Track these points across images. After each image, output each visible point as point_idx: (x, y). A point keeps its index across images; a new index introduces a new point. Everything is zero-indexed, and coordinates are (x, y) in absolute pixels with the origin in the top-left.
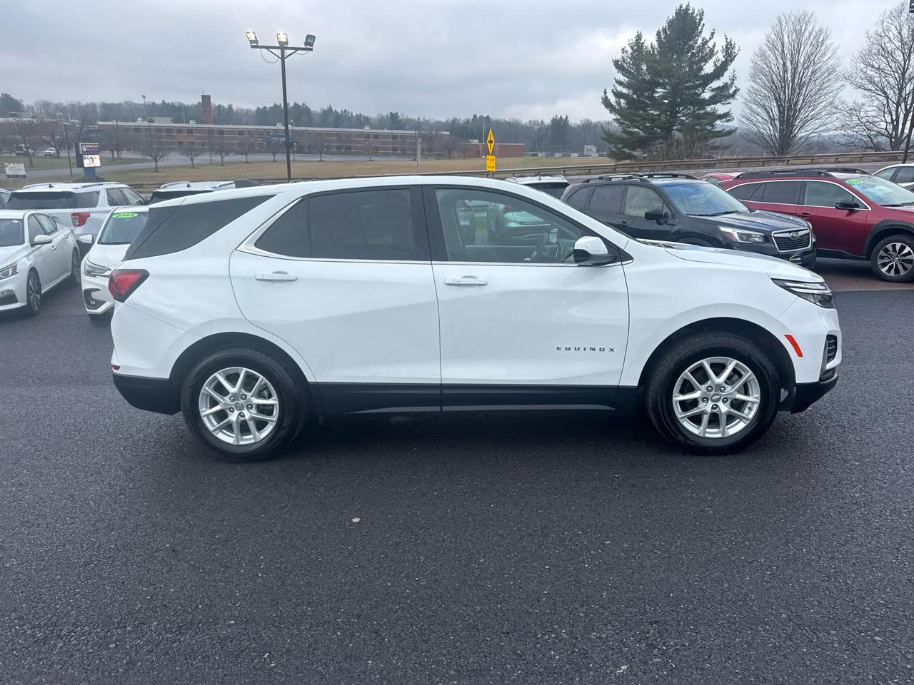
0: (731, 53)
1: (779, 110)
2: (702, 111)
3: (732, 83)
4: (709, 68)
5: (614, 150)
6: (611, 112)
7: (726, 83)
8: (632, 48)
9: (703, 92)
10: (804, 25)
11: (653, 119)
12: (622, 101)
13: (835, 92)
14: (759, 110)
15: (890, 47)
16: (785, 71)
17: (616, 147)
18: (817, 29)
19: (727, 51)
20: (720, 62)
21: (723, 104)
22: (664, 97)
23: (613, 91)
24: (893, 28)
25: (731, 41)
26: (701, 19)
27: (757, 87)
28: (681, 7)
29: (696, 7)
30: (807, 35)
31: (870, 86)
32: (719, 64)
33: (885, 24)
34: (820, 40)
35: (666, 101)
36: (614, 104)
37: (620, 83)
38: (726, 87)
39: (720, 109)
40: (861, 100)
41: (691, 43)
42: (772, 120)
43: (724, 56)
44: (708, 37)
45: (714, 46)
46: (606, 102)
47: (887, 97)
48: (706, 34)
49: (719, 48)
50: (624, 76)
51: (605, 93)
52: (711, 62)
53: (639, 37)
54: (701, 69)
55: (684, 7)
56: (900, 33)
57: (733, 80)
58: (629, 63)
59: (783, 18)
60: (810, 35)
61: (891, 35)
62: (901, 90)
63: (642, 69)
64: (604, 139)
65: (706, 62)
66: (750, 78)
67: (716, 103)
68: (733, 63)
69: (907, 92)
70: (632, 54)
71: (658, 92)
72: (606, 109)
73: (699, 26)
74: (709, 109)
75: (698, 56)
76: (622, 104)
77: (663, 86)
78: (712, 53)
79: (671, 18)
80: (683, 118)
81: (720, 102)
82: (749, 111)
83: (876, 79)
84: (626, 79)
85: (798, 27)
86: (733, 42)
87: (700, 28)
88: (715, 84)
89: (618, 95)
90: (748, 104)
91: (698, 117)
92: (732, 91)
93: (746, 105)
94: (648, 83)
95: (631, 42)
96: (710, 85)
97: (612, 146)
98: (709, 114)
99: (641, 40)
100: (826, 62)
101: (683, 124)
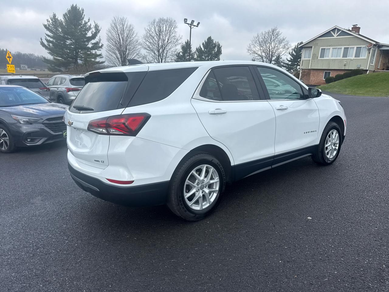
0: (98, 29)
1: (120, 54)
2: (89, 53)
3: (100, 42)
4: (89, 34)
5: (50, 67)
6: (46, 49)
7: (98, 42)
8: (52, 20)
9: (88, 44)
10: (124, 22)
11: (68, 54)
12: (51, 44)
13: (139, 50)
14: (112, 54)
15: (153, 35)
16: (120, 40)
17: (52, 66)
18: (129, 24)
19: (96, 28)
21: (98, 50)
22: (71, 44)
23: (45, 39)
24: (153, 28)
25: (97, 24)
26: (83, 12)
27: (110, 44)
28: (73, 5)
29: (80, 7)
30: (125, 26)
31: (148, 49)
32: (93, 33)
33: (150, 26)
34: (131, 28)
35: (73, 47)
36: (47, 45)
37: (49, 36)
38: (97, 43)
39: (98, 53)
40: (146, 54)
41: (80, 22)
42: (118, 58)
43: (95, 30)
44: (87, 21)
45: (91, 25)
46: (43, 44)
47: (155, 53)
48: (86, 19)
50: (50, 33)
51: (42, 40)
52: (90, 32)
53: (55, 16)
54: (86, 34)
55: (74, 6)
56: (155, 30)
57: (100, 40)
58: (51, 27)
59: (116, 18)
60: (127, 26)
61: (152, 30)
62: (159, 51)
63: (59, 31)
64: (44, 62)
65: (88, 32)
66: (106, 41)
67: (95, 50)
68: (99, 33)
69: (161, 52)
70: (52, 23)
71: (67, 42)
72: (43, 47)
73: (82, 15)
74: (94, 52)
75: (84, 28)
76: (51, 46)
77: (70, 39)
78: (90, 28)
79: (69, 9)
80: (81, 55)
81: (97, 49)
83: (151, 46)
84: (52, 35)
85: (122, 23)
86: (98, 24)
87: (83, 16)
88: (93, 41)
90: (108, 51)
91: (89, 55)
92: (100, 45)
93: (107, 51)
94: (63, 37)
95: (51, 17)
96: (91, 42)
97: (49, 65)
98: (93, 54)
99: (56, 17)
100: (134, 38)
101: (82, 57)
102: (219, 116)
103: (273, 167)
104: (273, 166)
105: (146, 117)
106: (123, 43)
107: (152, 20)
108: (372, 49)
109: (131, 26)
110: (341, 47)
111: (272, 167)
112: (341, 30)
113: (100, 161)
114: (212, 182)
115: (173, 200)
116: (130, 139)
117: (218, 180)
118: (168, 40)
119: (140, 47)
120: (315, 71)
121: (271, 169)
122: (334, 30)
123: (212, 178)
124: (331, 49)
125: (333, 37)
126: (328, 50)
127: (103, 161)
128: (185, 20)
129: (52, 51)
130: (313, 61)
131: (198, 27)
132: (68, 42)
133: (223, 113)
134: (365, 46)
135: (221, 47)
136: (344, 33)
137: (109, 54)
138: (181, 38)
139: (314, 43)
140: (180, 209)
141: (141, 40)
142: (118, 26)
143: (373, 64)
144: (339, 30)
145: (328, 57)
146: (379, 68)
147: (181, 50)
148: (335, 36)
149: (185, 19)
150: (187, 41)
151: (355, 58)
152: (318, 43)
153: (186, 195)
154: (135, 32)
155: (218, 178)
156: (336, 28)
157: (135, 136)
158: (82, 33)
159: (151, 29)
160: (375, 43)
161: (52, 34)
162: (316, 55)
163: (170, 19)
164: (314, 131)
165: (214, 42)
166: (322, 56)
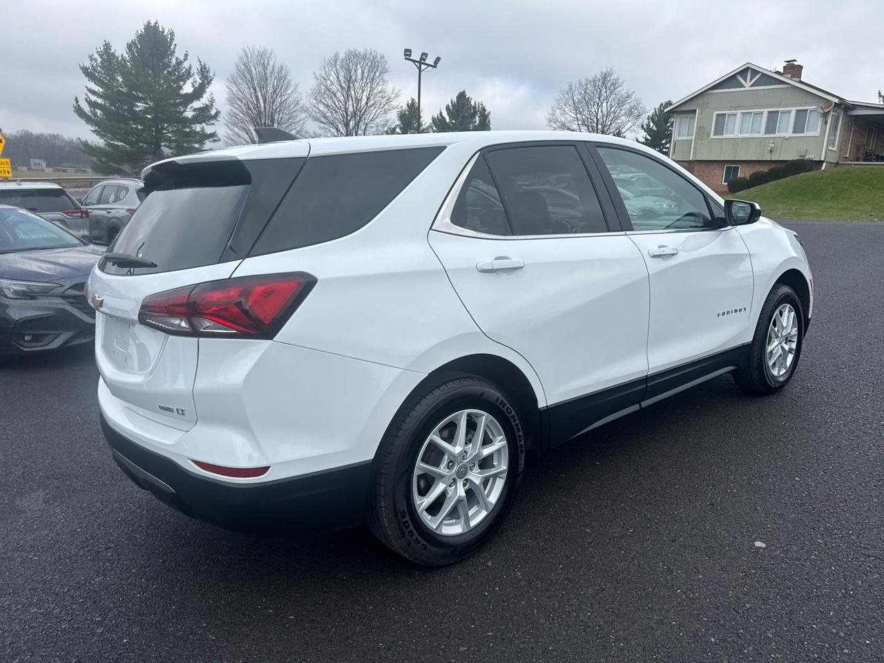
0: (206, 78)
2: (188, 130)
3: (212, 105)
4: (188, 88)
5: (98, 163)
6: (87, 123)
7: (207, 106)
8: (101, 56)
9: (185, 111)
10: (266, 60)
11: (138, 134)
12: (99, 112)
13: (302, 122)
14: (240, 132)
15: (334, 88)
16: (257, 100)
17: (101, 161)
18: (278, 65)
19: (202, 74)
20: (198, 83)
21: (207, 124)
22: (146, 111)
23: (86, 99)
24: (332, 73)
26: (172, 39)
27: (235, 110)
28: (149, 23)
29: (165, 26)
30: (270, 68)
31: (323, 120)
32: (197, 85)
33: (327, 70)
34: (283, 74)
35: (149, 116)
36: (90, 114)
37: (94, 93)
38: (206, 108)
39: (209, 130)
41: (166, 60)
43: (200, 79)
44: (182, 58)
45: (190, 67)
46: (79, 111)
47: (338, 130)
48: (179, 54)
49: (194, 70)
50: (97, 85)
51: (77, 101)
52: (189, 82)
53: (107, 46)
54: (181, 88)
55: (153, 24)
56: (338, 78)
58: (100, 72)
59: (248, 51)
60: (273, 70)
61: (331, 78)
62: (347, 125)
63: (118, 80)
64: (84, 152)
65: (185, 82)
66: (227, 102)
67: (200, 123)
68: (211, 87)
69: (351, 127)
70: (101, 63)
71: (137, 106)
72: (81, 119)
73: (171, 45)
74: (198, 128)
75: (175, 75)
76: (98, 115)
77: (144, 100)
78: (188, 74)
79: (140, 32)
80: (169, 135)
81: (205, 122)
82: (231, 133)
83: (329, 114)
84: (101, 90)
85: (262, 61)
86: (206, 66)
87: (172, 47)
88: (197, 104)
89: (92, 104)
90: (230, 126)
91: (187, 135)
92: (213, 112)
93: (228, 127)
94: (128, 95)
95: (99, 50)
96: (191, 105)
97: (95, 159)
98: (196, 133)
99: (110, 50)
100: (291, 95)
101: (170, 140)
102: (504, 276)
103: (643, 406)
104: (645, 404)
105: (303, 285)
106: (265, 108)
107: (331, 55)
108: (832, 113)
109: (282, 67)
110: (762, 110)
111: (640, 406)
112: (759, 72)
113: (175, 411)
114: (487, 451)
115: (387, 525)
116: (257, 349)
117: (505, 442)
118: (368, 99)
119: (303, 115)
120: (703, 166)
121: (638, 411)
122: (744, 72)
123: (487, 441)
124: (739, 115)
125: (742, 89)
126: (732, 118)
127: (182, 411)
128: (408, 53)
129: (101, 128)
130: (699, 142)
131: (435, 67)
132: (140, 106)
133: (515, 268)
134: (816, 107)
135: (488, 115)
136: (766, 79)
137: (234, 131)
138: (397, 96)
139: (701, 102)
140: (409, 544)
141: (306, 101)
142: (253, 68)
143: (835, 149)
144: (755, 72)
145: (733, 133)
146: (847, 156)
147: (398, 123)
148: (747, 85)
149: (406, 50)
150: (410, 102)
151: (794, 135)
152: (708, 102)
153: (422, 503)
154: (293, 83)
155: (501, 437)
156: (748, 67)
157: (272, 339)
158: (170, 86)
159: (329, 75)
160: (837, 101)
161: (102, 88)
162: (704, 128)
163: (373, 53)
164: (740, 310)
165: (473, 103)
166: (719, 130)
